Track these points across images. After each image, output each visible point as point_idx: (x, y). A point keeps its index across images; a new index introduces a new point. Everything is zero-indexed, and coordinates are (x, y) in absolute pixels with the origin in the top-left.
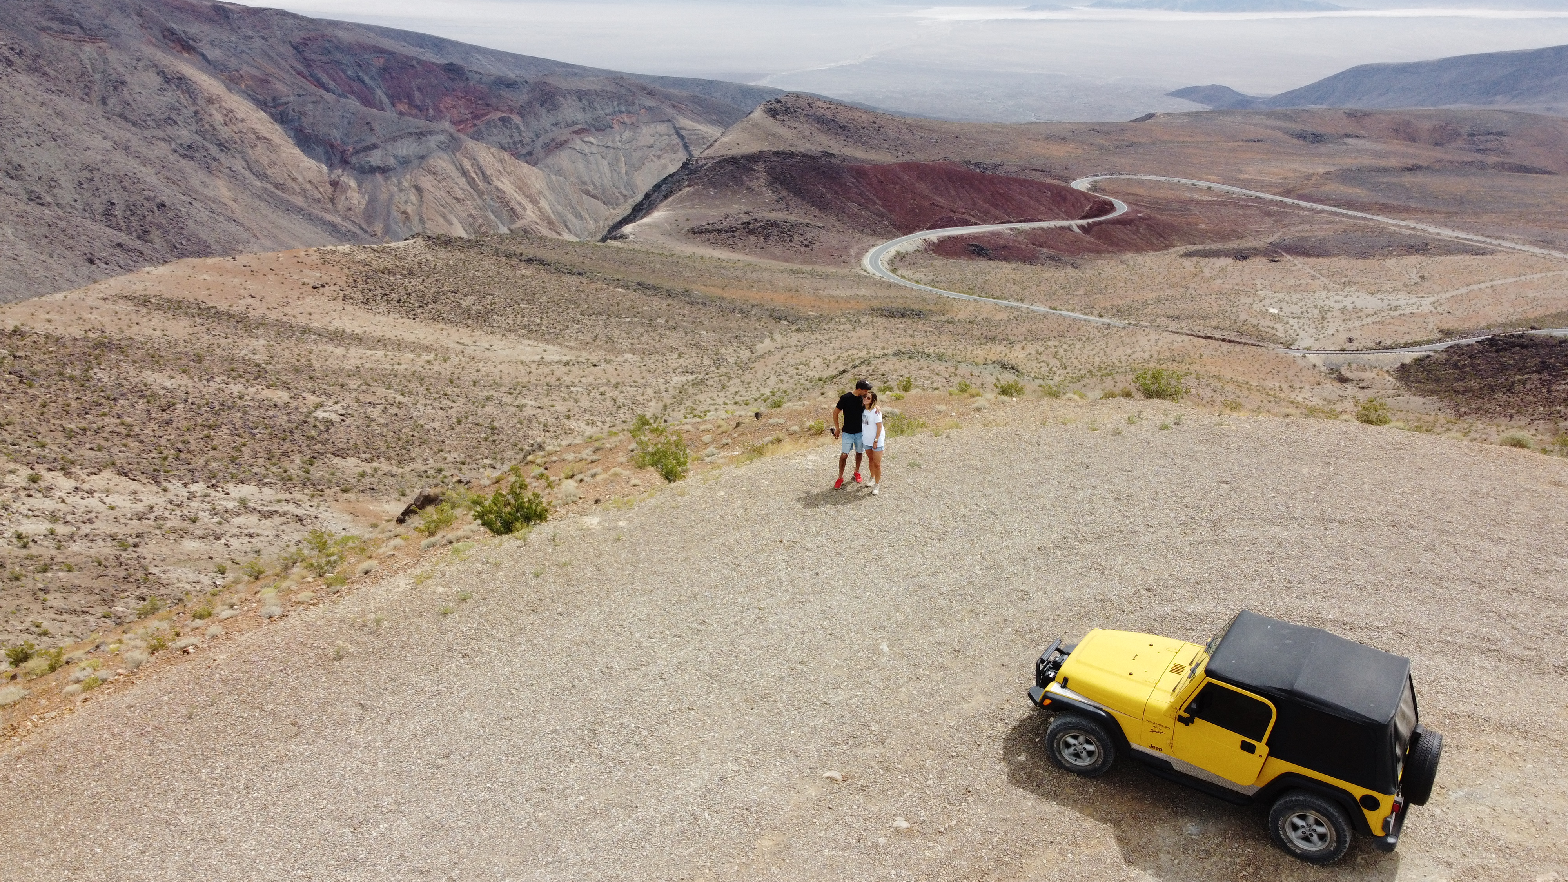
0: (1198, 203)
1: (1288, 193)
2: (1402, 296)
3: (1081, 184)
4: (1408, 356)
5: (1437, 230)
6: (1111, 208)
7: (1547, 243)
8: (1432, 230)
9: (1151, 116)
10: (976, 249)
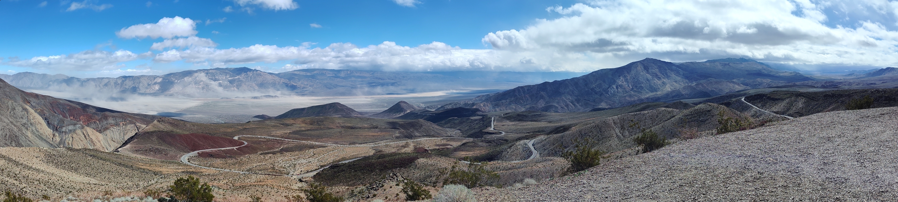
0: (262, 141)
1: (282, 138)
2: (311, 159)
3: (236, 138)
4: (315, 173)
5: (315, 143)
6: (243, 143)
7: (337, 143)
9: (249, 122)
10: (211, 155)
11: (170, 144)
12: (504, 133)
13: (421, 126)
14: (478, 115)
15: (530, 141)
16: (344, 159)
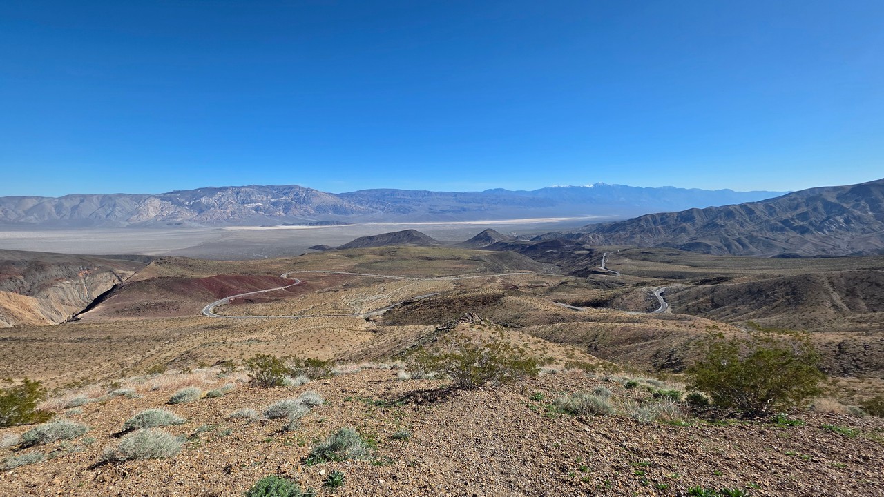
3: (285, 276)
5: (386, 277)
7: (411, 276)
9: (304, 254)
10: (249, 301)
11: (183, 293)
12: (619, 274)
13: (512, 258)
14: (584, 249)
15: (659, 288)
16: (420, 294)
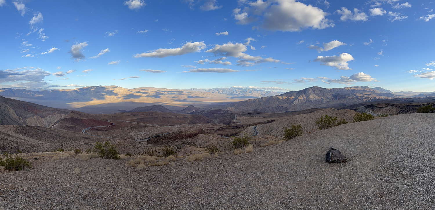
0: (122, 123)
1: (132, 121)
2: (146, 132)
3: (109, 121)
4: (148, 139)
6: (113, 124)
7: (159, 125)
8: (147, 125)
9: (116, 113)
10: (96, 130)
11: (77, 124)
12: (241, 123)
13: (200, 118)
14: (229, 113)
16: (162, 133)
